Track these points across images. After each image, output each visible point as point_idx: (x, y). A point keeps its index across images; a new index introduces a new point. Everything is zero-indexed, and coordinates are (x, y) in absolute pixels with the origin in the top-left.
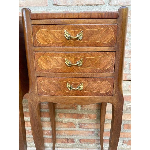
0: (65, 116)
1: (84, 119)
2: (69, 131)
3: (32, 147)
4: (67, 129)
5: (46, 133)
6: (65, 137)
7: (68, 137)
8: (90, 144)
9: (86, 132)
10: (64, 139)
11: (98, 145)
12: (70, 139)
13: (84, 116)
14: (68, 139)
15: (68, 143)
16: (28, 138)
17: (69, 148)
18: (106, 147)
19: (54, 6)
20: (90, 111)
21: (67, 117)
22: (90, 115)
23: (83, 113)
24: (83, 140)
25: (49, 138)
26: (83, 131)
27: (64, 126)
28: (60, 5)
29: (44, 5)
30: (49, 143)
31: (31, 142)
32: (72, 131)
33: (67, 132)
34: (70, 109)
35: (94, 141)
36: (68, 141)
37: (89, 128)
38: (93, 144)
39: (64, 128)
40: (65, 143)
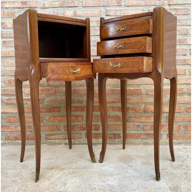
0: (113, 110)
1: (130, 112)
2: (116, 125)
3: (80, 144)
4: (114, 123)
5: (95, 128)
6: (112, 132)
7: (115, 132)
8: (135, 139)
9: (132, 126)
10: (111, 134)
11: (144, 141)
12: (117, 134)
13: (130, 109)
14: (114, 134)
15: (115, 138)
16: (77, 134)
17: (116, 144)
18: (151, 142)
19: (106, 16)
20: (135, 104)
21: (114, 111)
22: (135, 108)
23: (129, 106)
24: (129, 135)
25: (97, 133)
26: (130, 125)
27: (111, 120)
28: (111, 16)
29: (99, 15)
30: (96, 139)
31: (80, 139)
32: (119, 125)
33: (114, 126)
34: (117, 102)
35: (140, 136)
36: (115, 136)
37: (135, 121)
38: (139, 140)
39: (111, 122)
40: (112, 138)
